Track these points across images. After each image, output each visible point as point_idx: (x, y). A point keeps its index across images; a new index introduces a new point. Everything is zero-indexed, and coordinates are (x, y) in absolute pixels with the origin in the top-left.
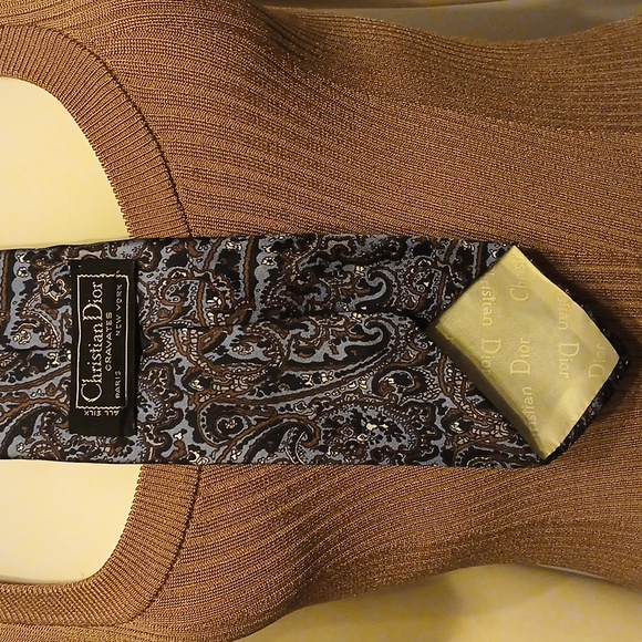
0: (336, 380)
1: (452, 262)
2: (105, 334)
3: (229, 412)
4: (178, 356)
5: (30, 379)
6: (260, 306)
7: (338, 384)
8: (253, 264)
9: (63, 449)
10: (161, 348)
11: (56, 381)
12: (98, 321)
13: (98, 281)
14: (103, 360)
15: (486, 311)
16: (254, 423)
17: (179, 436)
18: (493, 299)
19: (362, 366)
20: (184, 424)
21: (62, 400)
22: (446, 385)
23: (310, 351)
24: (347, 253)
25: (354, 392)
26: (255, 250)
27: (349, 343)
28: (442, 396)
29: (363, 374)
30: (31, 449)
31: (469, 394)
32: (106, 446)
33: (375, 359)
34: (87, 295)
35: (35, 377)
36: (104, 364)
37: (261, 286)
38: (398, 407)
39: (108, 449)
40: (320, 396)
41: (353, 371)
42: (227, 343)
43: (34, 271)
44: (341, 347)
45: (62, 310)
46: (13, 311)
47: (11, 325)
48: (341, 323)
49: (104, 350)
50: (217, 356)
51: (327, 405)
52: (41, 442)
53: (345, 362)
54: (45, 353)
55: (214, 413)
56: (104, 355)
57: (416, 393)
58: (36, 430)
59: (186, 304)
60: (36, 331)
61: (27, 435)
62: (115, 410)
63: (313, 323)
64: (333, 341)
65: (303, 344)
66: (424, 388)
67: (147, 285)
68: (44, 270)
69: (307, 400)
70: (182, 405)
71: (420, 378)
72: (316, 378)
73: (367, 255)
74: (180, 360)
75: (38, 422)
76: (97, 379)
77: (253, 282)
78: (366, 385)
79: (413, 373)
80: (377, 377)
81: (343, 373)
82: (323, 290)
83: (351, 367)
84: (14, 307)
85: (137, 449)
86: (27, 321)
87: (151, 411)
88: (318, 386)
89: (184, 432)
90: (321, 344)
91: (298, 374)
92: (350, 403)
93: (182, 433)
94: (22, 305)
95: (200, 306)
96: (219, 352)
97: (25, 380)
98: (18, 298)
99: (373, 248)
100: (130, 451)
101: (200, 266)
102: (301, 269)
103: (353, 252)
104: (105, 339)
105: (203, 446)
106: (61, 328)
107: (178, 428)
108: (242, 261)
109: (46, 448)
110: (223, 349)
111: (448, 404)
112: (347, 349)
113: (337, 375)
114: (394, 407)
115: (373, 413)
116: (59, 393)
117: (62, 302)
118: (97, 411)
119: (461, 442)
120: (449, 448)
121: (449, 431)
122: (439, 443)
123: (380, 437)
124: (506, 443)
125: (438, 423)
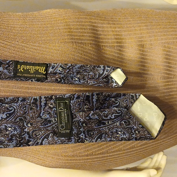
0: (112, 123)
1: (130, 97)
2: (64, 114)
3: (91, 131)
4: (80, 118)
5: (48, 125)
6: (95, 107)
7: (113, 124)
8: (93, 98)
9: (56, 141)
10: (76, 117)
11: (54, 125)
12: (63, 111)
13: (62, 102)
14: (65, 120)
15: (139, 107)
16: (96, 133)
17: (82, 137)
19: (117, 119)
20: (82, 134)
21: (56, 130)
22: (134, 123)
23: (107, 116)
25: (116, 125)
26: (93, 95)
27: (115, 114)
28: (133, 126)
29: (118, 121)
30: (48, 142)
31: (139, 125)
32: (66, 140)
33: (120, 118)
34: (59, 106)
35: (49, 125)
36: (65, 121)
37: (95, 103)
38: (125, 128)
39: (67, 141)
40: (109, 126)
41: (116, 121)
42: (90, 115)
43: (46, 101)
44: (113, 115)
45: (53, 109)
46: (42, 110)
47: (42, 113)
48: (113, 110)
49: (65, 117)
50: (88, 118)
51: (110, 128)
52: (51, 140)
53: (114, 119)
54: (51, 119)
55: (88, 131)
56: (65, 119)
57: (128, 125)
58: (50, 137)
59: (81, 107)
60: (48, 114)
61: (47, 138)
62: (68, 131)
63: (107, 110)
64: (111, 114)
65: (105, 115)
66: (130, 124)
67: (72, 103)
68: (49, 100)
69: (107, 127)
70: (82, 129)
71: (129, 122)
72: (108, 123)
74: (81, 119)
75: (50, 135)
76: (64, 125)
77: (93, 102)
78: (118, 124)
79: (128, 121)
80: (120, 122)
81: (114, 121)
82: (107, 104)
83: (115, 120)
84: (42, 109)
85: (73, 140)
86: (46, 112)
87: (75, 131)
88: (108, 124)
89: (82, 135)
90: (109, 115)
91: (104, 122)
92: (115, 127)
93: (82, 136)
94: (44, 109)
95: (83, 107)
96: (89, 117)
97: (47, 126)
98: (43, 107)
100: (72, 141)
101: (82, 99)
102: (102, 99)
104: (65, 115)
105: (87, 139)
106: (53, 113)
107: (81, 135)
108: (90, 98)
109: (52, 141)
110: (90, 117)
111: (135, 127)
112: (114, 116)
113: (112, 122)
114: (124, 128)
115: (120, 130)
116: (55, 128)
117: (54, 107)
118: (64, 132)
119: (138, 135)
120: (136, 137)
121: (135, 133)
122: (134, 136)
123: (122, 135)
124: (147, 135)
125: (133, 132)
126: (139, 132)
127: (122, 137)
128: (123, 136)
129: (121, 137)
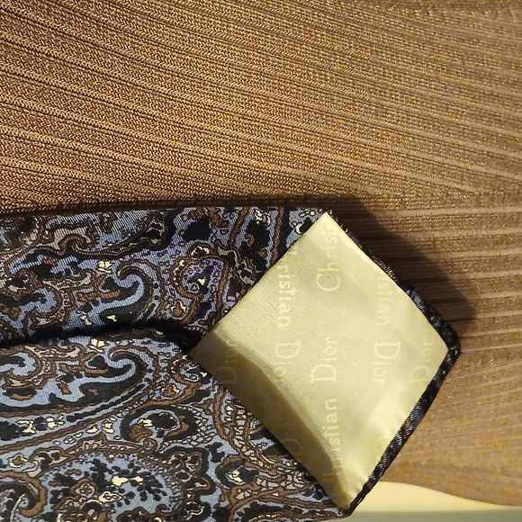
0: (68, 424)
1: (238, 245)
7: (73, 429)
15: (283, 308)
18: (293, 291)
22: (223, 425)
23: (29, 391)
24: (85, 245)
25: (96, 438)
27: (86, 380)
28: (217, 439)
29: (108, 415)
31: (254, 437)
33: (124, 398)
38: (157, 455)
40: (46, 445)
41: (93, 413)
44: (75, 385)
48: (74, 354)
51: (56, 456)
53: (81, 403)
57: (182, 436)
63: (31, 354)
64: (63, 378)
65: (16, 384)
66: (193, 429)
69: (28, 451)
71: (189, 418)
72: (40, 424)
73: (116, 247)
78: (112, 429)
79: (179, 412)
80: (127, 419)
81: (77, 416)
82: (49, 296)
83: (89, 409)
88: (41, 433)
90: (44, 382)
91: (12, 421)
92: (90, 451)
99: (124, 234)
102: (13, 271)
103: (94, 243)
111: (226, 448)
112: (82, 388)
113: (70, 419)
115: (122, 464)
119: (240, 496)
120: (223, 505)
121: (225, 481)
122: (212, 499)
123: (131, 495)
124: (301, 497)
125: (211, 473)
126: (248, 477)
127: (130, 508)
128: (136, 502)
129: (120, 511)
